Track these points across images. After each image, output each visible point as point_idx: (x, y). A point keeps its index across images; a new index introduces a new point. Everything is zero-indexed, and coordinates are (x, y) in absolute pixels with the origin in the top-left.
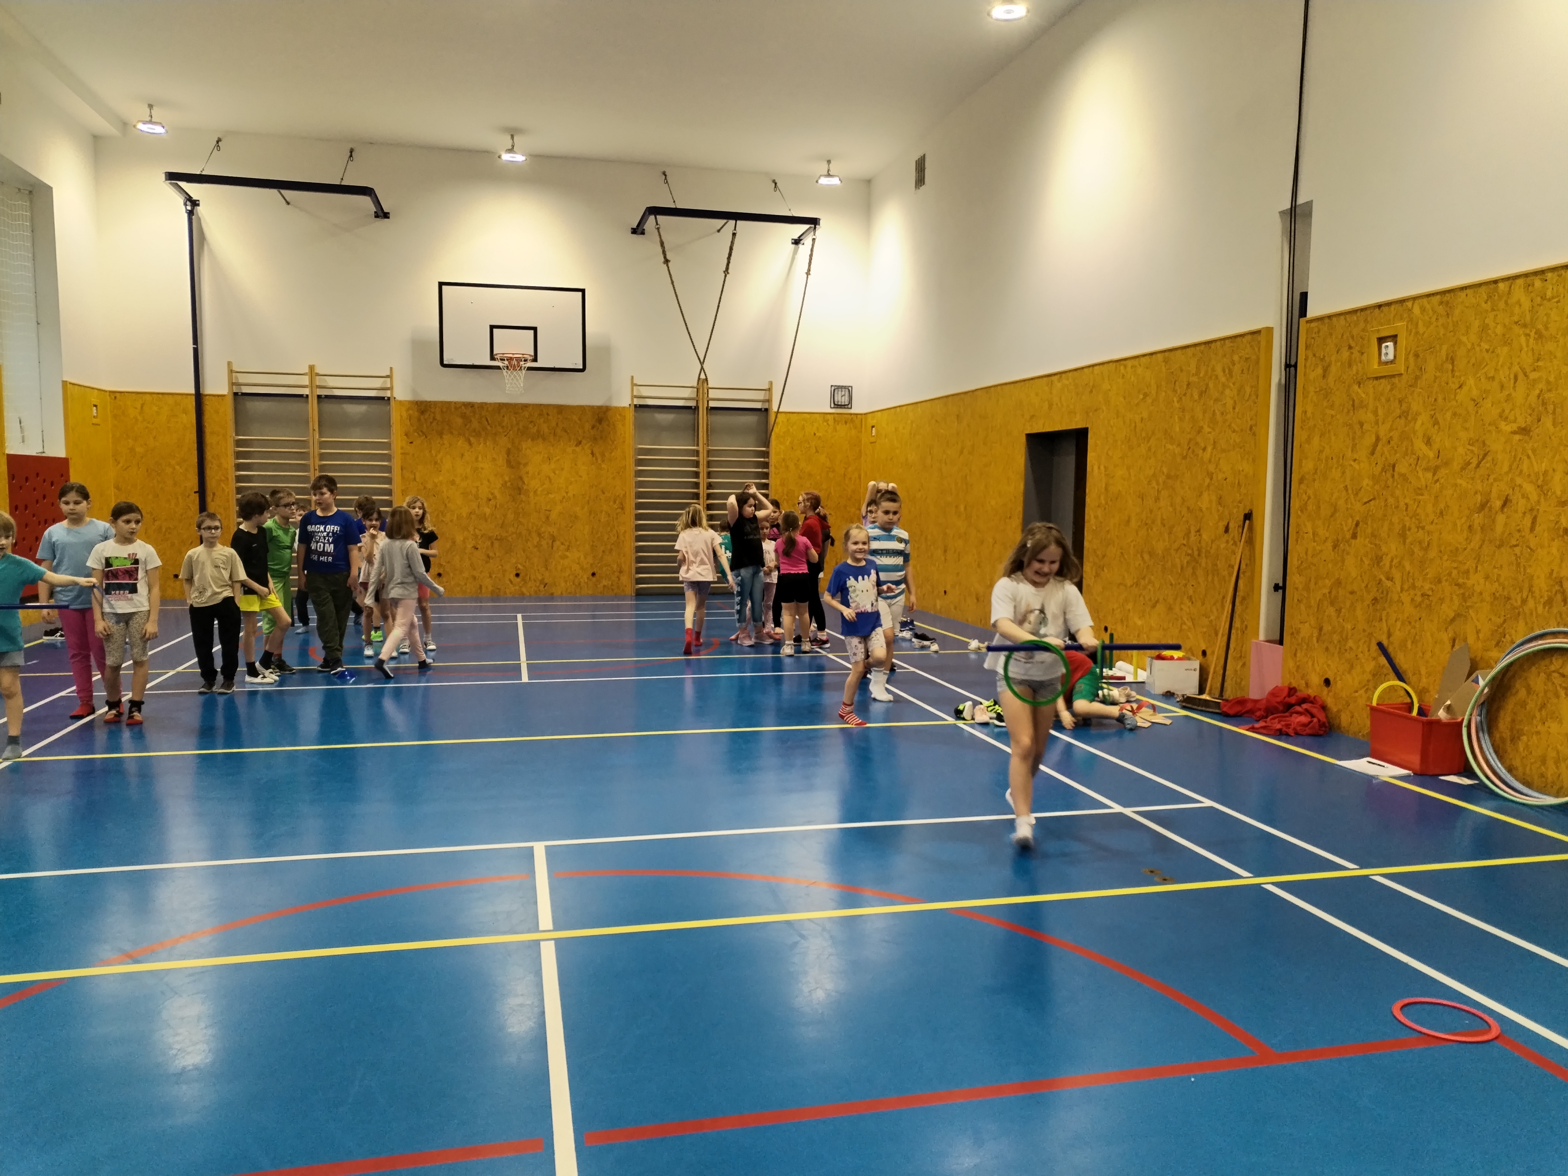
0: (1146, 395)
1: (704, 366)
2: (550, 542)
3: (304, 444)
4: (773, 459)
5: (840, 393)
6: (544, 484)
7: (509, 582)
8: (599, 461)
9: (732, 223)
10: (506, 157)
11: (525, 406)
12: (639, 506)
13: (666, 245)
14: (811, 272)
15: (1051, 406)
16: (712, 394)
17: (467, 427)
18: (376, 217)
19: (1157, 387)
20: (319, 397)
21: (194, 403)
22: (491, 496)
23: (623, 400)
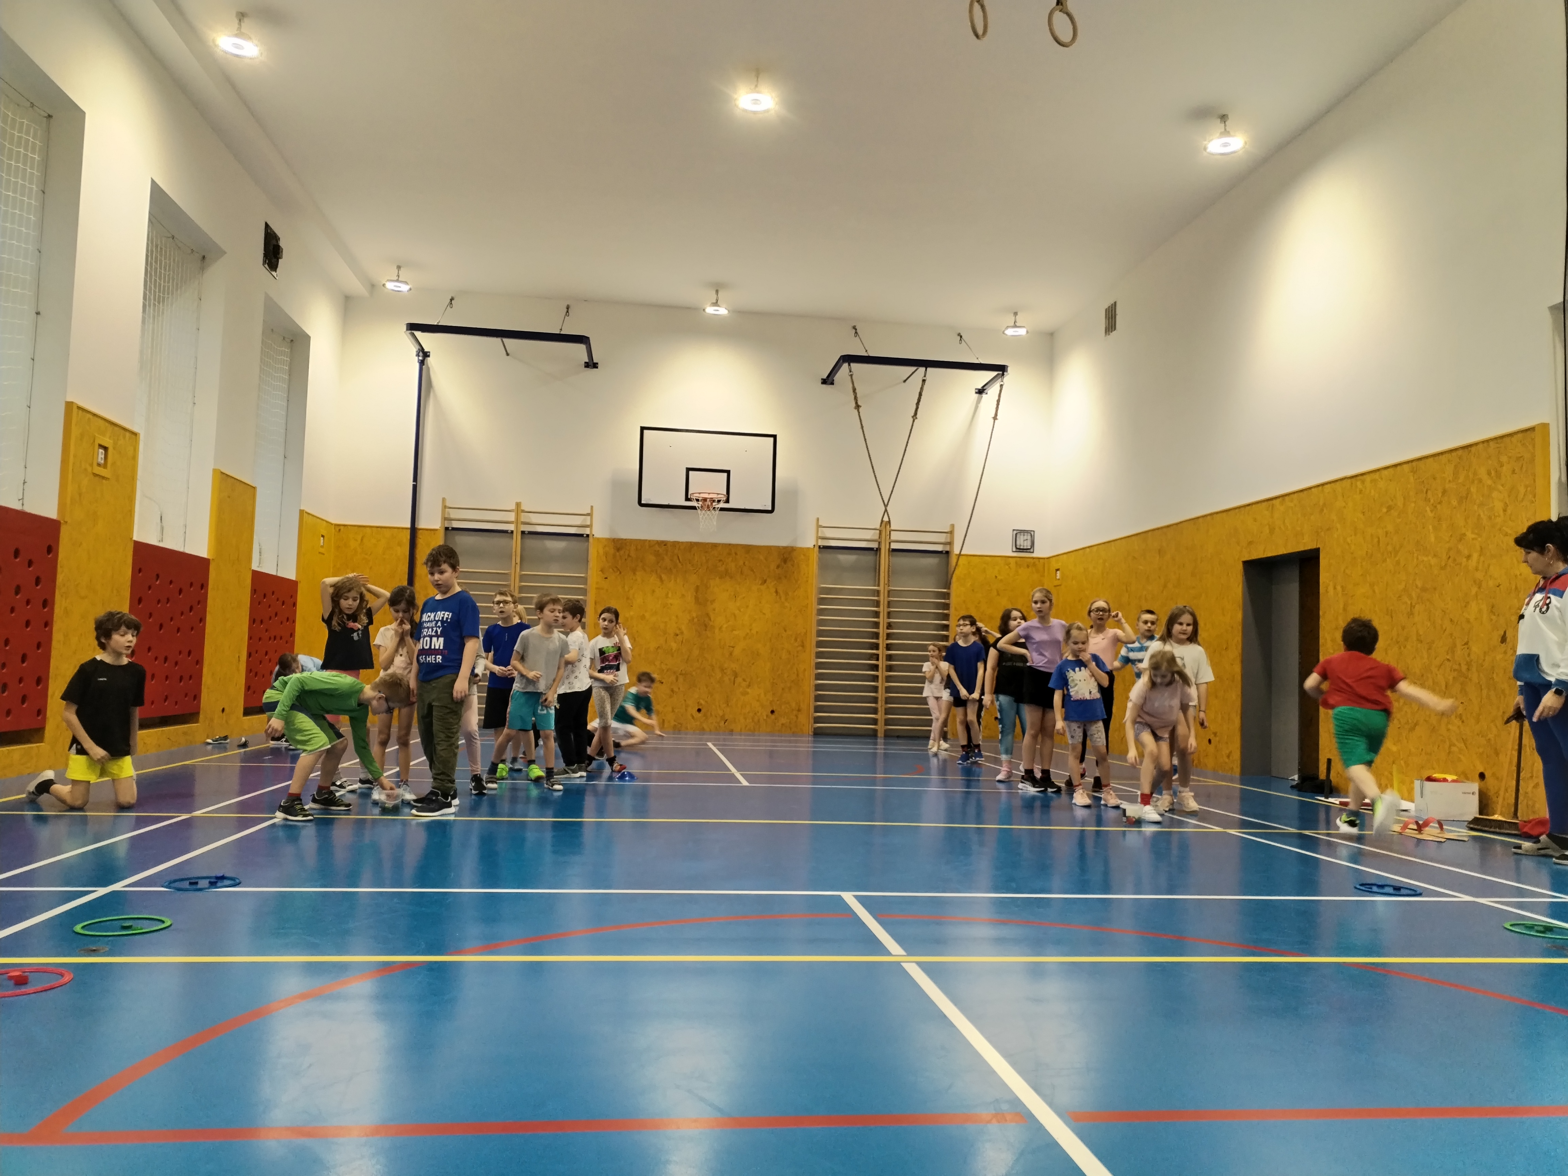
0: (1390, 508)
1: (888, 508)
2: (733, 678)
3: (505, 576)
4: (954, 601)
5: (1022, 537)
6: (729, 621)
7: (691, 718)
8: (783, 599)
9: (922, 370)
10: (710, 310)
11: (715, 546)
12: (820, 644)
13: (857, 391)
14: (998, 417)
15: (1272, 530)
16: (895, 536)
17: (659, 565)
18: (585, 367)
19: (1404, 498)
20: (523, 533)
21: (409, 537)
22: (678, 632)
23: (809, 541)
